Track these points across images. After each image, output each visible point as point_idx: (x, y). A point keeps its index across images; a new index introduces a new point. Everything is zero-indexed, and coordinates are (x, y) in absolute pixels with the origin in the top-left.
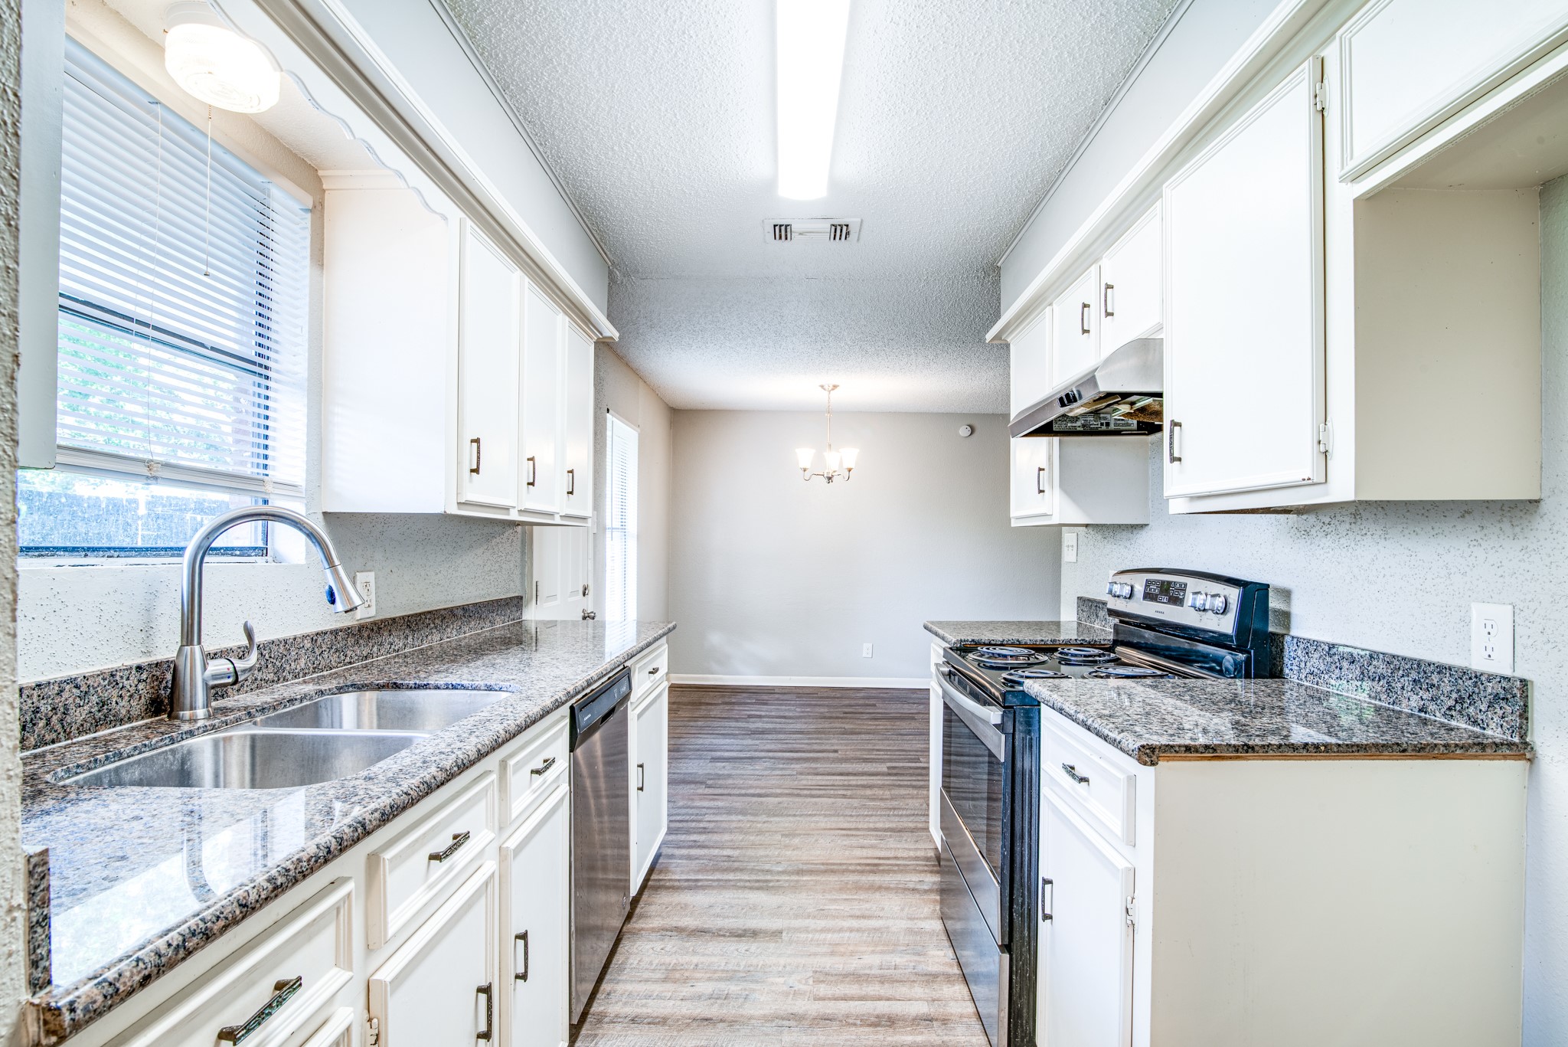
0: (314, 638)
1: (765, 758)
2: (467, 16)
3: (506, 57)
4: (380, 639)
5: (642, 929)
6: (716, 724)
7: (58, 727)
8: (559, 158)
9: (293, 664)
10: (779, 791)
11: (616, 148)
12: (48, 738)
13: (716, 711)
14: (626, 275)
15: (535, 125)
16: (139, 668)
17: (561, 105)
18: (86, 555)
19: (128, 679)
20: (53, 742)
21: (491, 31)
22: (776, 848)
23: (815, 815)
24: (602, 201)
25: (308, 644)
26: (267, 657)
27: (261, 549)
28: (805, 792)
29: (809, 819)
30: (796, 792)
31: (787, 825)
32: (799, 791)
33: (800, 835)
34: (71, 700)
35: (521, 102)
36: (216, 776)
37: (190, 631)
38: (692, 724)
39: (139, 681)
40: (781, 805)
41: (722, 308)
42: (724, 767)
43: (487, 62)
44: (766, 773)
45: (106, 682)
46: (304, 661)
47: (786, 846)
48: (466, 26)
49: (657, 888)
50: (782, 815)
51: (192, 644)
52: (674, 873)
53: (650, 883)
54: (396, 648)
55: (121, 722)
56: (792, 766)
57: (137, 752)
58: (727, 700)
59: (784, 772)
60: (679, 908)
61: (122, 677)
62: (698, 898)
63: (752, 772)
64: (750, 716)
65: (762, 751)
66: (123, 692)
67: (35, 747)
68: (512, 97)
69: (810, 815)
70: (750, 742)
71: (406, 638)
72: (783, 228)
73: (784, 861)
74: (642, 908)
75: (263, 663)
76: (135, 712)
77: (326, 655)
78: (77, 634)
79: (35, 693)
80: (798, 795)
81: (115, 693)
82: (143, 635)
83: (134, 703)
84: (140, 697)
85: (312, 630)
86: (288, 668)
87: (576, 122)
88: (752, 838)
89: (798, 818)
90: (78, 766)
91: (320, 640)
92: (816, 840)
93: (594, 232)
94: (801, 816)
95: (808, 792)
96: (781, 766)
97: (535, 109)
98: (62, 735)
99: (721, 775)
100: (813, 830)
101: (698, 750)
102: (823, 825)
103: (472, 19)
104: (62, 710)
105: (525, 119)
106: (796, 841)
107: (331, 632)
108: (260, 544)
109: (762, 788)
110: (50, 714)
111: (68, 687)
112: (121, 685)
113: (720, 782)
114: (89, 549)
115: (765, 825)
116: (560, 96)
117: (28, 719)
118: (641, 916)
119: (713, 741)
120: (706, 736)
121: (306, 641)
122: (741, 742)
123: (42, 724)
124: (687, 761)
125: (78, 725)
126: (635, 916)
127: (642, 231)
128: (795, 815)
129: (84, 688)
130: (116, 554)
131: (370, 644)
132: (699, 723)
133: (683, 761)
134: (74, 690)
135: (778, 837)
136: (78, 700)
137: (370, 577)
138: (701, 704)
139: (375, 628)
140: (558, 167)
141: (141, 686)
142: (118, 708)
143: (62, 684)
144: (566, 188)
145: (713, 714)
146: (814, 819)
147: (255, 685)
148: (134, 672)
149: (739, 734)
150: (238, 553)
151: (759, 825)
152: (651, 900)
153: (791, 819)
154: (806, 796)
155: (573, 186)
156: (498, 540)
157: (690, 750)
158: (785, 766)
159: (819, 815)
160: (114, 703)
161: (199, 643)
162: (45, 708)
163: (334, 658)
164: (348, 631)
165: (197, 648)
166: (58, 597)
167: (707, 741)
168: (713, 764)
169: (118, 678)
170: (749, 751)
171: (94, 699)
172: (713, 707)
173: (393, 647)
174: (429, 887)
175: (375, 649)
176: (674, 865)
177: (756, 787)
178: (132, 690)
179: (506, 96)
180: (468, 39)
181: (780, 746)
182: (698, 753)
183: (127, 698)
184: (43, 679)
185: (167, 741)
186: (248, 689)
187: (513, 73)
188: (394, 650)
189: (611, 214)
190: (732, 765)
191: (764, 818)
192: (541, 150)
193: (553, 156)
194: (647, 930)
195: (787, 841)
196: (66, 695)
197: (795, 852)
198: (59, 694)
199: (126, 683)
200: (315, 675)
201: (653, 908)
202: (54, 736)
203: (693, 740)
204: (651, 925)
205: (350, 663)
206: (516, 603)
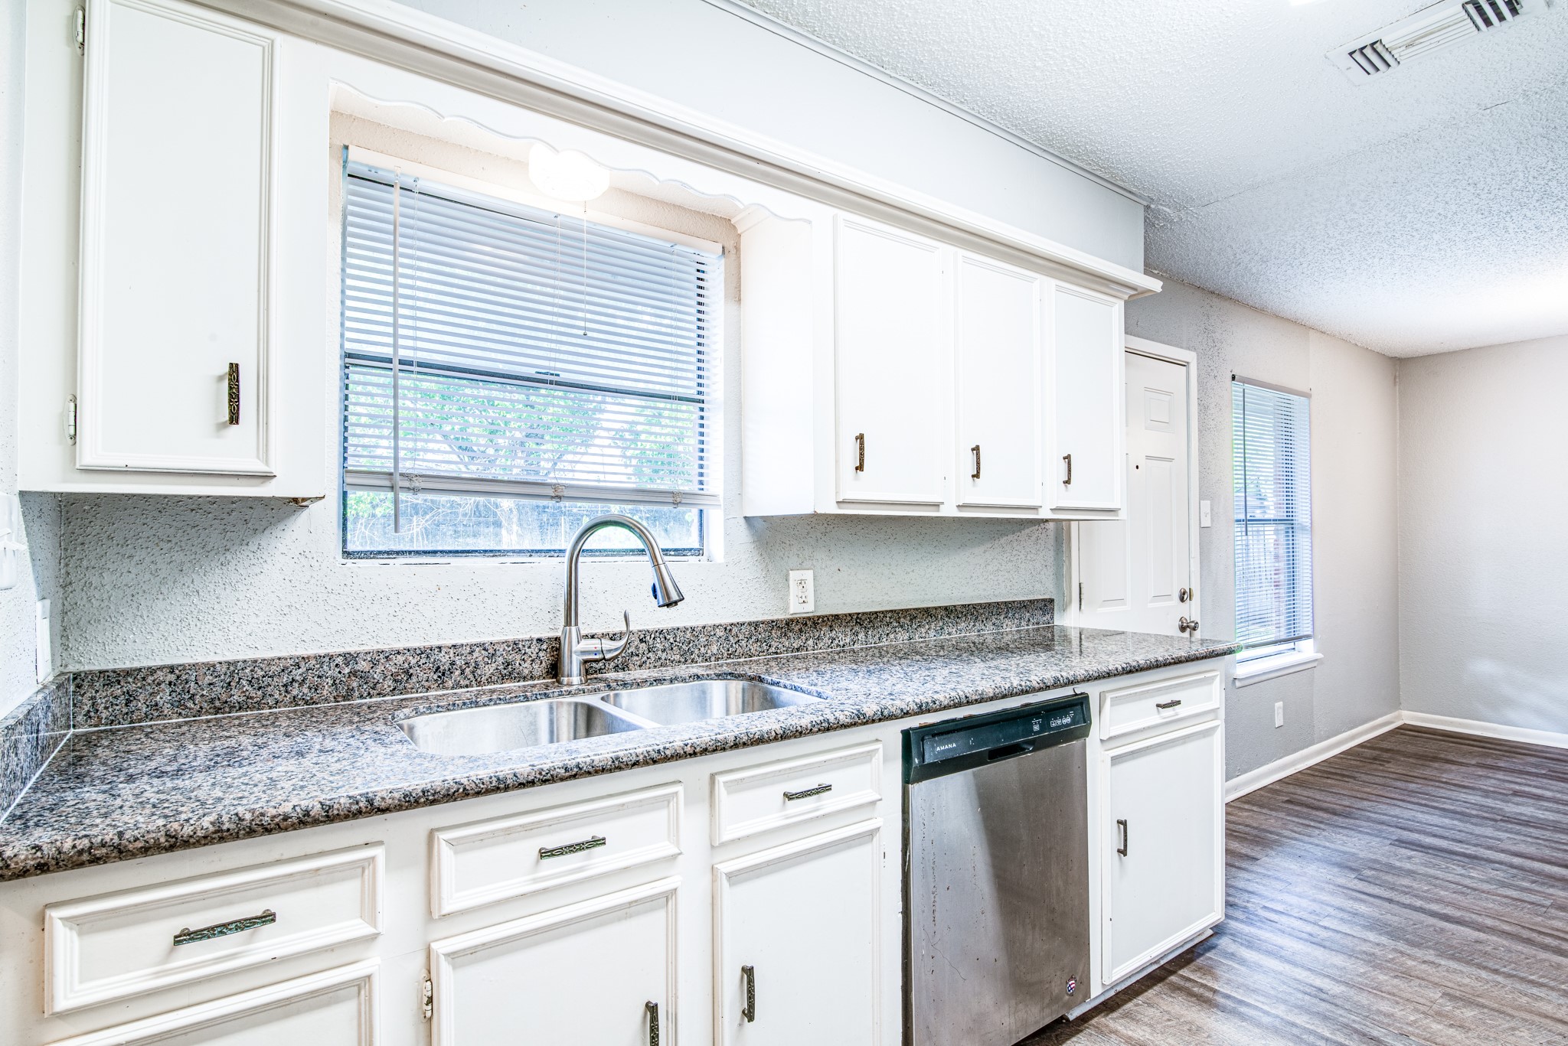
0: (728, 629)
1: (1501, 863)
2: (792, 15)
3: (854, 33)
4: (817, 634)
5: (1115, 1032)
6: (1442, 792)
7: (471, 676)
8: (991, 107)
9: (702, 649)
10: (1489, 922)
11: (1039, 64)
12: (463, 683)
13: (1453, 774)
14: (1178, 208)
15: (939, 86)
16: (539, 640)
17: (943, 49)
18: (531, 556)
19: (529, 647)
20: (467, 686)
21: (821, 16)
22: (1417, 1010)
23: (1542, 985)
24: (1076, 134)
25: (720, 633)
26: (672, 640)
27: (699, 550)
28: (1548, 940)
29: (1523, 987)
30: (1526, 934)
31: (1467, 981)
32: (1534, 935)
33: (1484, 1006)
34: (480, 659)
35: (907, 69)
36: (552, 732)
37: (571, 614)
38: (1399, 784)
39: (540, 650)
40: (1479, 947)
41: (1354, 205)
42: (1410, 858)
43: (844, 47)
44: (1485, 887)
45: (510, 648)
46: (716, 648)
47: (1439, 1015)
48: (799, 24)
49: (1176, 988)
50: (1469, 963)
51: (570, 625)
52: (1216, 978)
53: (1173, 978)
54: (841, 643)
55: (525, 679)
56: (1551, 891)
57: (492, 703)
58: (1489, 761)
59: (1525, 896)
60: (1186, 1028)
61: (524, 646)
62: (1225, 1028)
63: (1458, 879)
64: (1516, 793)
65: (1503, 851)
66: (526, 657)
67: (453, 688)
68: (894, 69)
69: (1532, 982)
70: (1489, 831)
71: (856, 634)
72: (1368, 52)
73: (1418, 1036)
74: (1137, 1005)
75: (667, 645)
76: (536, 673)
77: (743, 643)
78: (493, 612)
79: (452, 651)
80: (1529, 941)
81: (518, 657)
82: (551, 615)
83: (536, 666)
84: (541, 663)
85: (726, 620)
86: (697, 651)
87: (974, 59)
88: (1382, 977)
89: (1500, 979)
90: (438, 706)
91: (735, 630)
92: (1513, 1029)
93: (1098, 173)
94: (1509, 976)
95: (1555, 943)
96: (1525, 884)
97: (925, 68)
98: (474, 683)
99: (1395, 868)
100: (1520, 1008)
101: (1383, 823)
102: (1548, 1008)
103: (797, 14)
104: (473, 665)
105: (925, 84)
106: (1469, 1013)
107: (750, 624)
108: (697, 546)
109: (1459, 908)
110: (464, 667)
111: (477, 649)
112: (523, 652)
113: (1389, 878)
114: (532, 551)
115: (1424, 967)
116: (934, 41)
117: (447, 669)
118: (1127, 1015)
119: (1420, 815)
120: (1410, 806)
121: (717, 630)
122: (1470, 827)
123: (458, 673)
124: (1352, 833)
125: (487, 677)
126: (1120, 1011)
127: (1155, 147)
128: (1496, 971)
129: (491, 651)
130: (556, 555)
131: (804, 638)
132: (1412, 786)
133: (1345, 832)
134: (483, 652)
135: (1436, 995)
136: (486, 659)
137: (808, 575)
138: (1435, 759)
139: (809, 623)
140: (998, 118)
141: (541, 654)
142: (521, 668)
143: (472, 649)
144: (1025, 138)
145: (1445, 777)
146: (1535, 991)
147: (659, 663)
148: (535, 642)
149: (1477, 816)
150: (672, 553)
151: (1410, 963)
152: (1156, 1000)
153: (1484, 974)
154: (1546, 948)
155: (1031, 130)
156: (1010, 537)
157: (1369, 819)
158: (1534, 886)
159: (1552, 989)
160: (517, 664)
161: (576, 624)
162: (459, 662)
163: (754, 648)
164: (773, 624)
165: (574, 629)
166: (477, 585)
167: (1407, 814)
168: (1393, 849)
169: (520, 646)
170: (1476, 845)
171: (501, 660)
172: (1454, 767)
173: (836, 642)
174: (534, 879)
175: (810, 642)
176: (1224, 968)
177: (1449, 904)
178: (534, 656)
179: (887, 72)
180: (811, 36)
181: (1547, 853)
182: (1380, 827)
183: (529, 662)
184: (459, 642)
185: (522, 698)
186: (651, 666)
187: (874, 44)
188: (838, 645)
189: (1100, 143)
190: (1427, 858)
191: (1430, 956)
192: (966, 109)
193: (983, 109)
194: (1121, 1036)
195: (1449, 1007)
196: (475, 655)
197: (1451, 1031)
198: (471, 653)
199: (527, 650)
200: (729, 661)
201: (1151, 1011)
202: (468, 682)
203: (1384, 807)
204: (1130, 1033)
205: (776, 653)
206: (1046, 606)
